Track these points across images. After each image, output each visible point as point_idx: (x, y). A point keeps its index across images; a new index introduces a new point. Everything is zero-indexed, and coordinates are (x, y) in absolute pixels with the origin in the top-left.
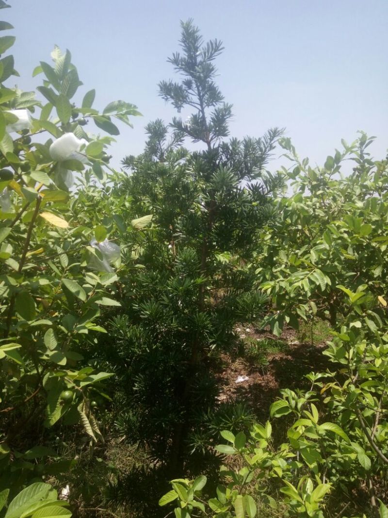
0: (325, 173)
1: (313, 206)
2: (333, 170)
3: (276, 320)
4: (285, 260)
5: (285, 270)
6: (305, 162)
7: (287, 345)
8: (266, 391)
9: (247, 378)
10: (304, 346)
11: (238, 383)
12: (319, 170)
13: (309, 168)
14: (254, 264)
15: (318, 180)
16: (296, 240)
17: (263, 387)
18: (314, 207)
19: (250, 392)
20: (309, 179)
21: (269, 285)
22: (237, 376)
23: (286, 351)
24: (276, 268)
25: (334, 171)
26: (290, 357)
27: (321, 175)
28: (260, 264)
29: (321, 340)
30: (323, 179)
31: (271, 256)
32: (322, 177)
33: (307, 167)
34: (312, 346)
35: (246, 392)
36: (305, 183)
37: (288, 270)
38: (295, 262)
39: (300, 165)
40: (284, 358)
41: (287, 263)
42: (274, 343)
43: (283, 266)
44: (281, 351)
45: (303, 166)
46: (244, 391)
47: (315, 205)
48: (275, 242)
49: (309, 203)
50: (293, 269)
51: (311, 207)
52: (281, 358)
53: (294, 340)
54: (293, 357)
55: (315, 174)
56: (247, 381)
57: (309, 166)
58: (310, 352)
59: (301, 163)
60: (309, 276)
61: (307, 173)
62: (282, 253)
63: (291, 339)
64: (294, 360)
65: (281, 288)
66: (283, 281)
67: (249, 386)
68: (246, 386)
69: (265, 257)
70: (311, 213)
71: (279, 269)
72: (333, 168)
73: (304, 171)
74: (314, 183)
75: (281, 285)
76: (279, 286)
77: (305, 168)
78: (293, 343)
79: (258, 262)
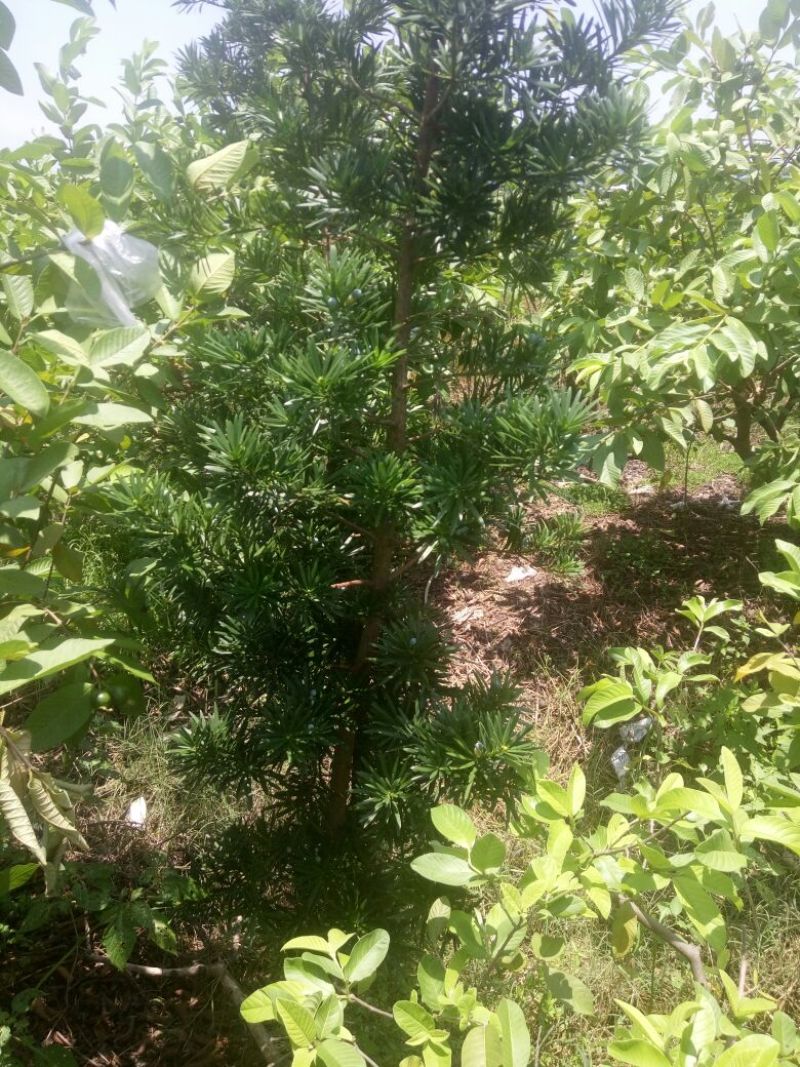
0: (759, 45)
1: (721, 142)
2: (782, 32)
3: (610, 450)
4: (640, 296)
5: (636, 322)
6: (704, 18)
7: (625, 494)
8: (573, 599)
9: (532, 572)
10: (664, 498)
11: (511, 583)
12: (743, 39)
13: (717, 32)
14: (558, 307)
15: (738, 68)
16: (668, 241)
17: (568, 591)
18: (723, 145)
19: (538, 602)
20: (714, 66)
21: (594, 363)
22: (510, 568)
23: (623, 509)
24: (614, 318)
25: (785, 35)
26: (630, 523)
27: (748, 51)
28: (573, 306)
29: (704, 481)
30: (753, 64)
31: (602, 284)
32: (750, 58)
33: (709, 32)
34: (684, 497)
35: (529, 603)
36: (702, 80)
37: (646, 321)
38: (665, 301)
39: (690, 28)
40: (617, 525)
41: (643, 302)
42: (597, 492)
43: (634, 311)
44: (612, 511)
45: (697, 32)
46: (523, 599)
47: (725, 140)
48: (614, 248)
49: (711, 133)
50: (660, 317)
51: (715, 145)
52: (611, 527)
53: (643, 484)
54: (638, 523)
55: (730, 50)
56: (532, 579)
57: (716, 28)
58: (677, 511)
59: (694, 21)
60: (709, 336)
61: (709, 49)
62: (632, 275)
63: (636, 480)
64: (639, 530)
65: (627, 370)
66: (630, 351)
67: (537, 588)
68: (529, 589)
69: (587, 289)
70: (715, 163)
71: (622, 320)
72: (784, 27)
73: (700, 45)
74: (727, 77)
75: (626, 362)
76: (623, 363)
77: (703, 34)
78: (639, 491)
79: (569, 303)
